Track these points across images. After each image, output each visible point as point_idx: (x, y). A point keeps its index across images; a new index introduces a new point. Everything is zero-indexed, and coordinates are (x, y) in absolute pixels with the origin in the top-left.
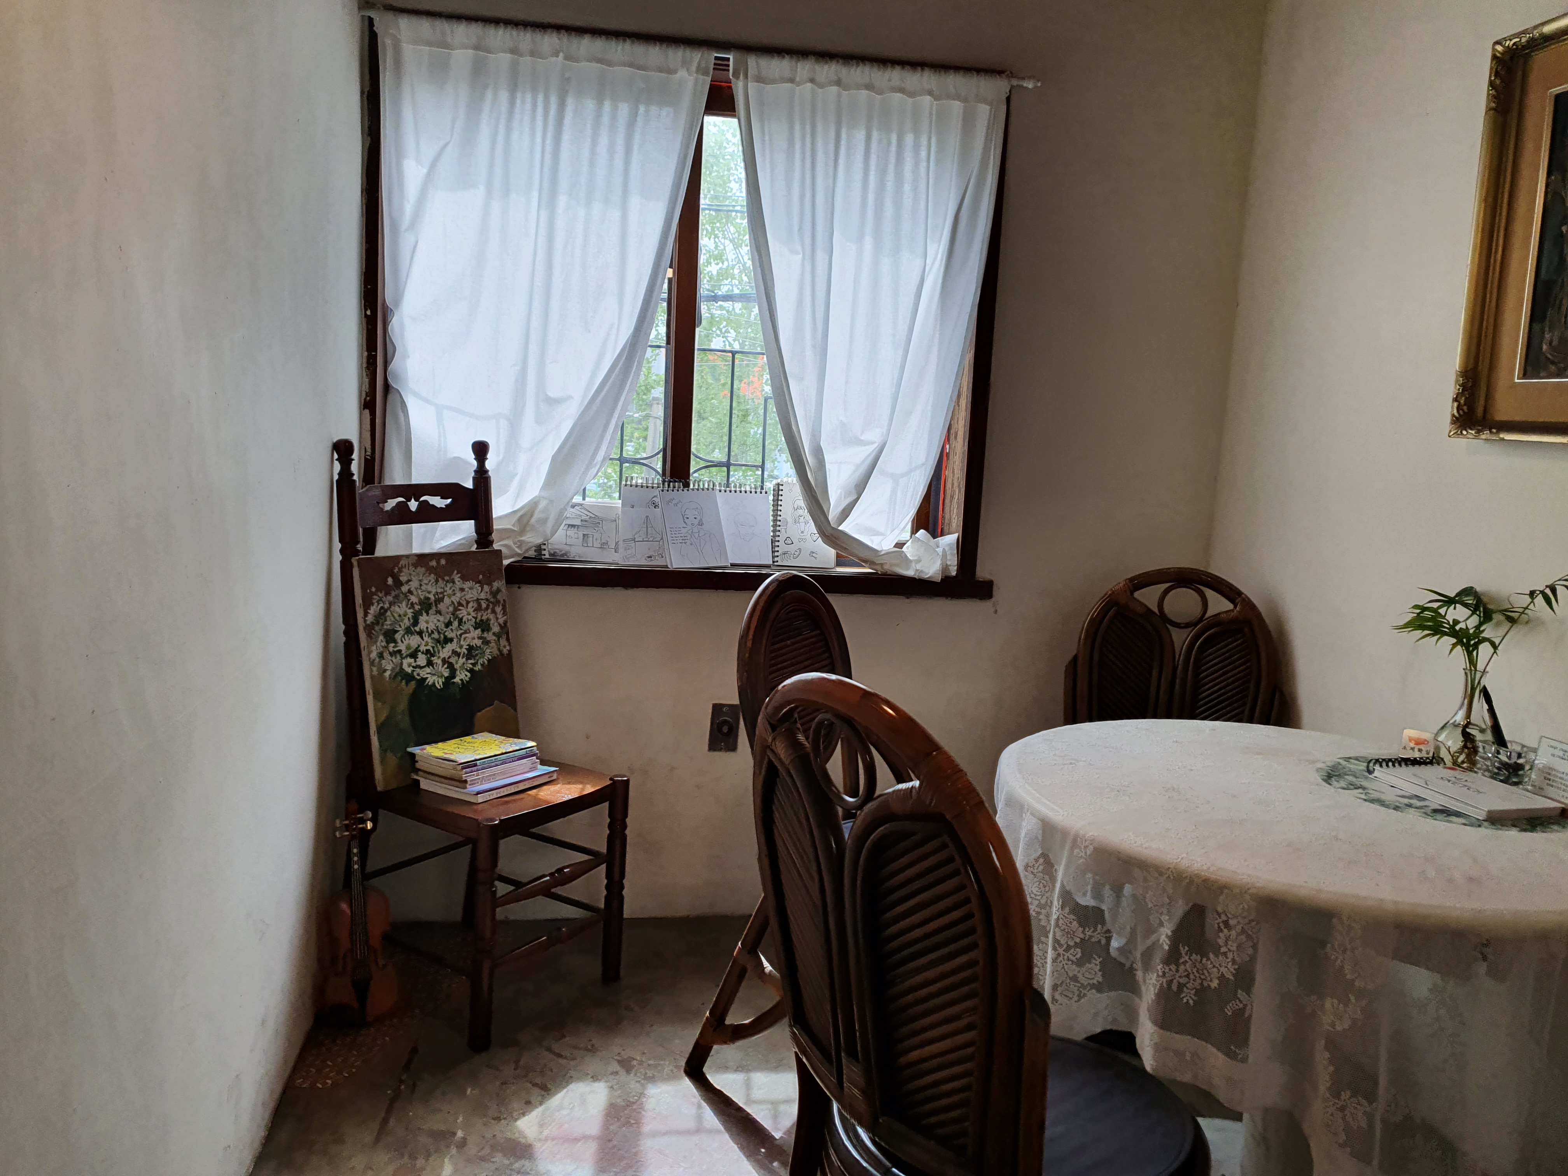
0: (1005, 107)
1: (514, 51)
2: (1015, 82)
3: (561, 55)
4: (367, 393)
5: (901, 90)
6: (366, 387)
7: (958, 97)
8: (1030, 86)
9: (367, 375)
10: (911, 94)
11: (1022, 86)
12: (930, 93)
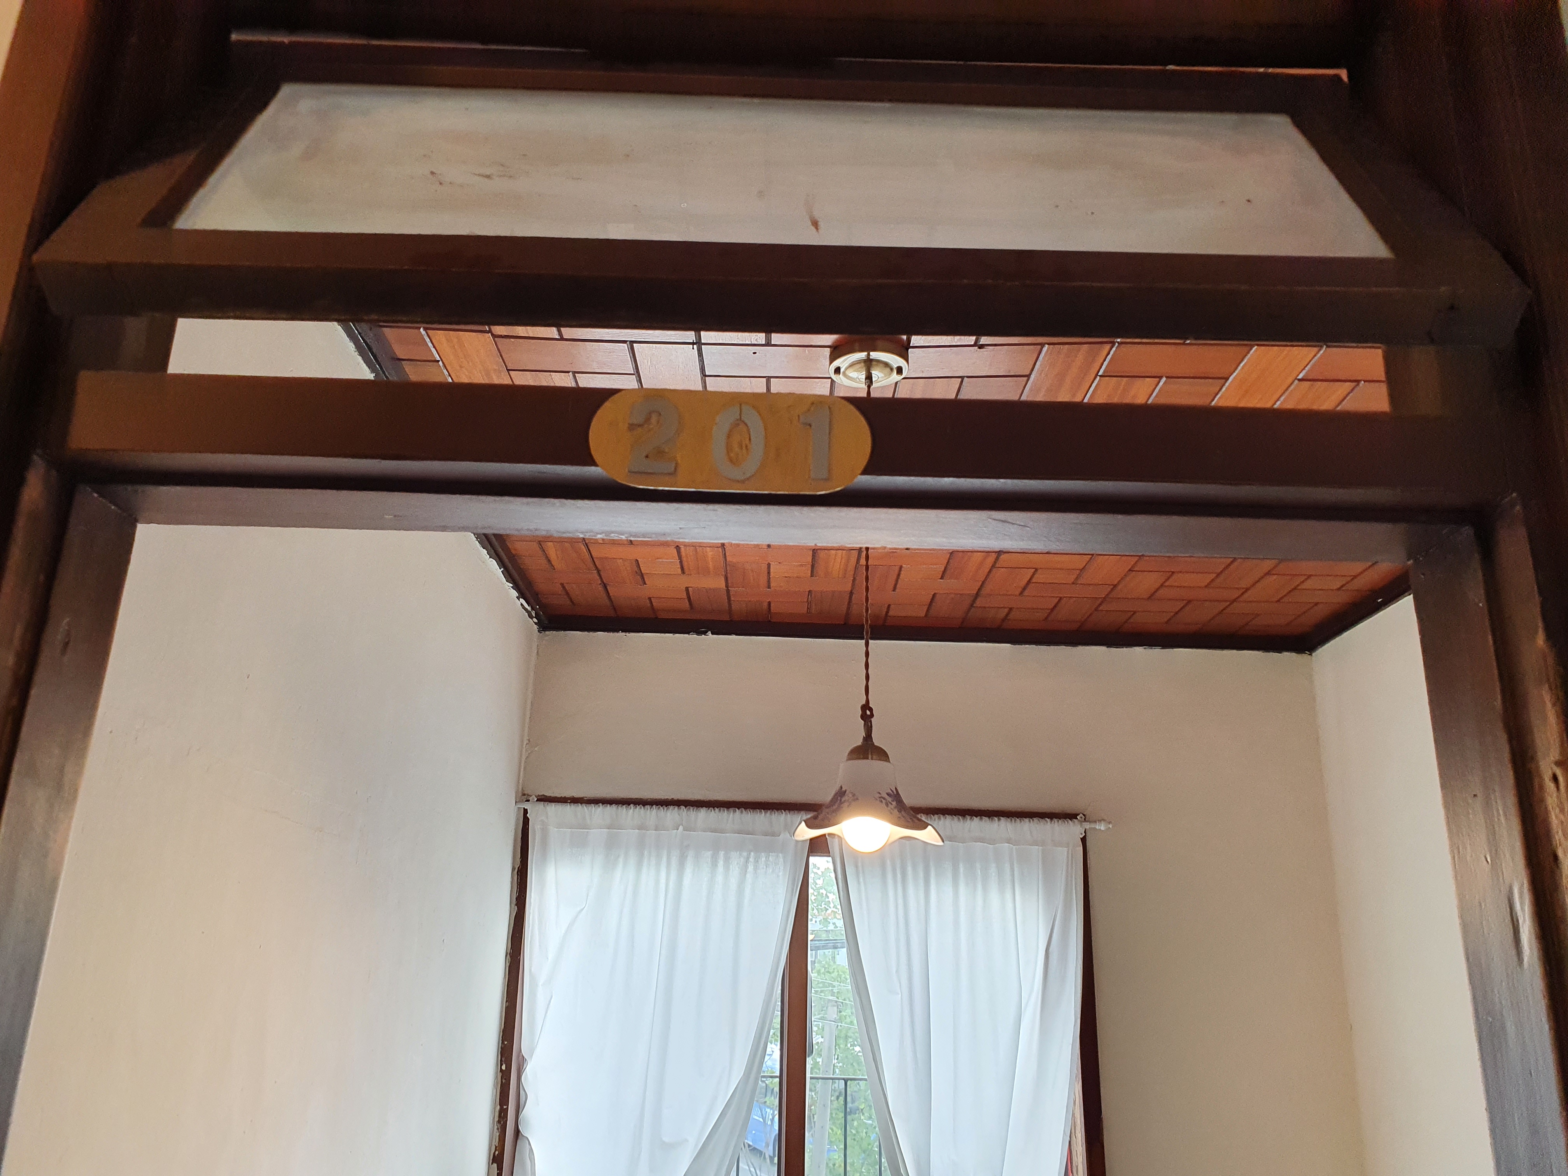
0: (1081, 848)
1: (641, 827)
2: (1087, 826)
3: (681, 828)
4: (496, 1147)
5: (981, 840)
6: (496, 1142)
7: (1035, 843)
8: (1103, 828)
9: (498, 1129)
10: (992, 842)
11: (1095, 829)
12: (1009, 841)
